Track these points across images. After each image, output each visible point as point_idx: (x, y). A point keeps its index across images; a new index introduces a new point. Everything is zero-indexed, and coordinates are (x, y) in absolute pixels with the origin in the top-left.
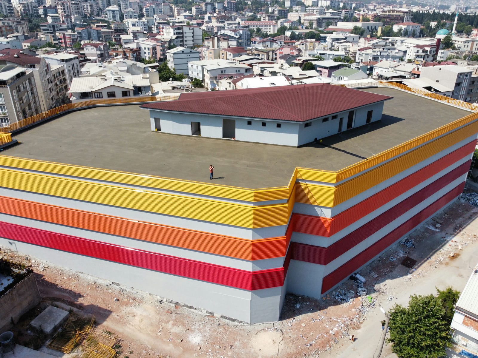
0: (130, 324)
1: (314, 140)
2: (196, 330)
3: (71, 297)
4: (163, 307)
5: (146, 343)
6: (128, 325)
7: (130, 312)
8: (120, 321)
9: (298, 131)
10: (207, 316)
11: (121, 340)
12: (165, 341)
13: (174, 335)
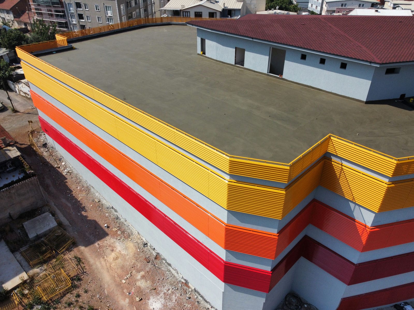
0: (104, 258)
1: (399, 97)
2: (162, 294)
3: (71, 209)
4: (144, 252)
5: (106, 286)
6: (101, 259)
7: (112, 245)
8: (97, 251)
9: (371, 77)
10: (181, 282)
11: (85, 272)
12: (124, 293)
13: (137, 289)
